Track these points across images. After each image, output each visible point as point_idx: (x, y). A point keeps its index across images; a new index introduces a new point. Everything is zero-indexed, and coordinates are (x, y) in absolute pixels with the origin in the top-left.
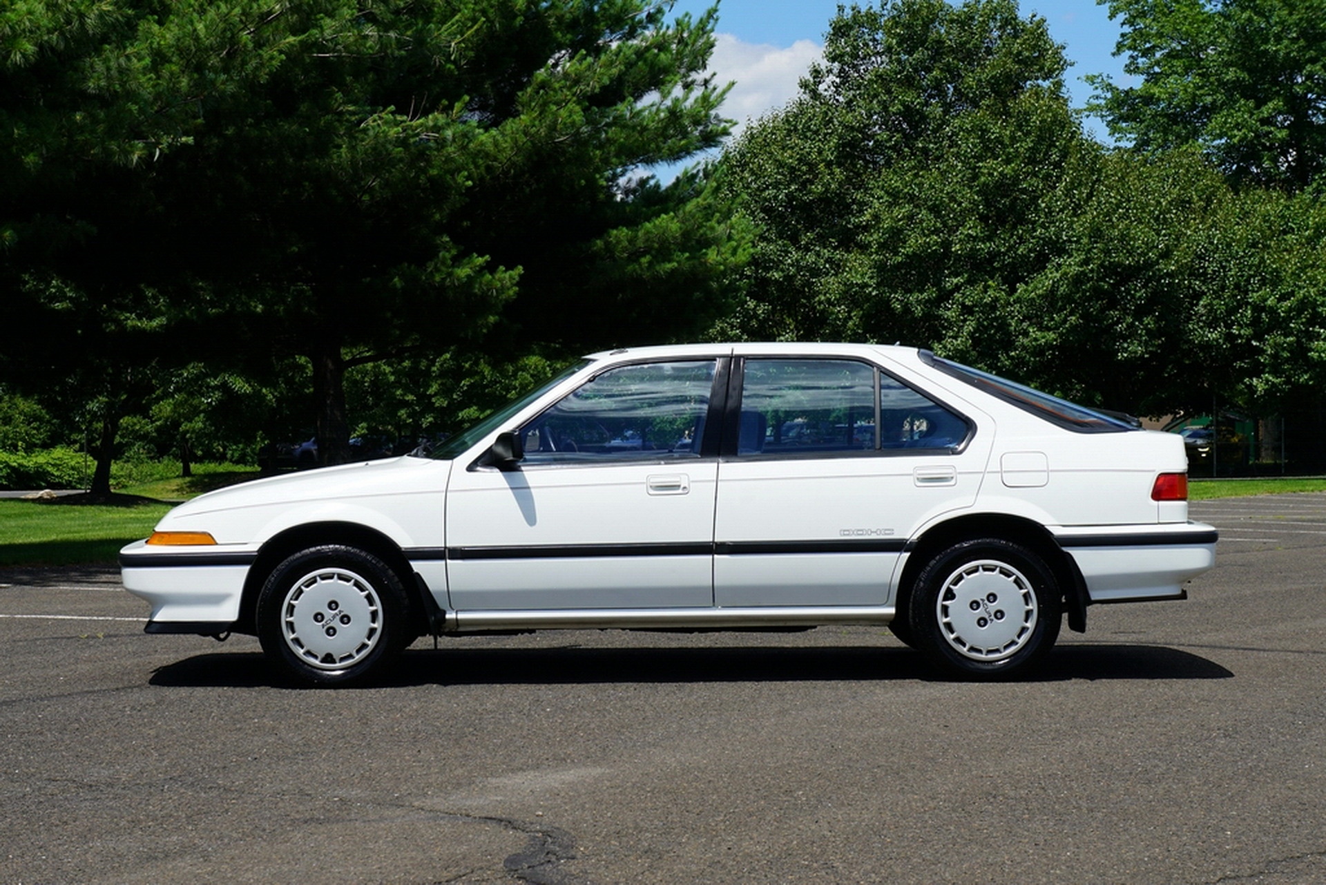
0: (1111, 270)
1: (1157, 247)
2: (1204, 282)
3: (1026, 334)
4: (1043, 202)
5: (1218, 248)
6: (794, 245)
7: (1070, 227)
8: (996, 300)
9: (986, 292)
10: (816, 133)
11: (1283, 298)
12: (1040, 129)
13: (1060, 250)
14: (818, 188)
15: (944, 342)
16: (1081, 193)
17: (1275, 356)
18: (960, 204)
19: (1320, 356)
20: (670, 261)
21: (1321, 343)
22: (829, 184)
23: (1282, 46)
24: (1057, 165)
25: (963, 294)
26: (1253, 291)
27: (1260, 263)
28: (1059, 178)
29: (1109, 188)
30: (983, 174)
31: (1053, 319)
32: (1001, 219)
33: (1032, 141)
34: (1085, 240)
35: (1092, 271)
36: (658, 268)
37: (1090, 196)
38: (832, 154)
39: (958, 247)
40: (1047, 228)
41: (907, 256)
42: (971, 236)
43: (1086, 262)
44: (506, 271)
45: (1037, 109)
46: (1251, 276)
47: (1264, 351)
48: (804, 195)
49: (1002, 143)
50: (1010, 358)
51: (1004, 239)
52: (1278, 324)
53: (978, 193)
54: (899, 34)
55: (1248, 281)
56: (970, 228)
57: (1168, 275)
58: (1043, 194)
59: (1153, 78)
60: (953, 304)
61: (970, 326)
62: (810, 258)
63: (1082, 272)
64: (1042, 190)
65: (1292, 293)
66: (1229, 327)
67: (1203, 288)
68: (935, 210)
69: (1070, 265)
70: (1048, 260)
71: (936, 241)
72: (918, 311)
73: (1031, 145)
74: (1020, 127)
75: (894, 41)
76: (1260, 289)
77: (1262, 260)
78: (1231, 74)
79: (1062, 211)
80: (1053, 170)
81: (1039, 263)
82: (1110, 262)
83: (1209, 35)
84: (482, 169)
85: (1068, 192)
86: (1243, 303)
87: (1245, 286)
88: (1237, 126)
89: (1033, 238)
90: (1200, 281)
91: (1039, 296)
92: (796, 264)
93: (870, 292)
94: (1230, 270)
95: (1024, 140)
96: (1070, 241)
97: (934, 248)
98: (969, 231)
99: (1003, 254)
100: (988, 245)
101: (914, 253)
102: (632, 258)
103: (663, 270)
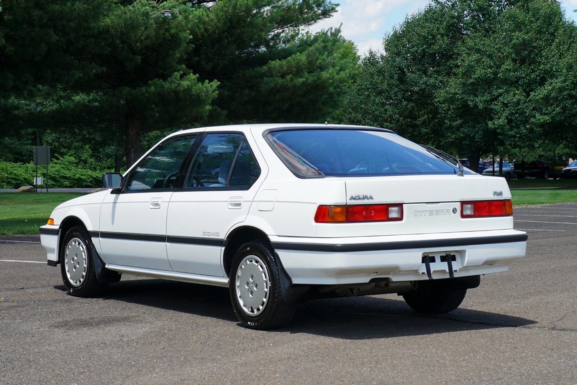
3: (534, 117)
4: (544, 52)
6: (424, 74)
7: (557, 64)
8: (519, 100)
9: (514, 97)
10: (436, 20)
12: (544, 17)
13: (553, 76)
14: (436, 47)
15: (494, 121)
16: (564, 48)
18: (503, 54)
20: (301, 78)
22: (442, 45)
24: (552, 34)
25: (504, 98)
28: (553, 41)
30: (514, 39)
31: (548, 110)
32: (523, 61)
33: (540, 23)
34: (564, 71)
35: (567, 85)
36: (296, 81)
37: (568, 49)
38: (444, 30)
39: (501, 75)
40: (545, 65)
41: (475, 79)
42: (507, 69)
43: (565, 81)
44: (209, 83)
45: (543, 7)
48: (430, 50)
49: (524, 24)
50: (526, 129)
51: (524, 71)
53: (511, 48)
56: (507, 65)
58: (544, 49)
60: (499, 102)
61: (506, 113)
62: (432, 81)
63: (562, 86)
64: (544, 47)
68: (490, 56)
69: (556, 83)
70: (546, 81)
71: (490, 72)
72: (481, 106)
73: (539, 24)
74: (534, 16)
79: (553, 56)
80: (550, 36)
81: (542, 82)
84: (203, 30)
85: (557, 47)
89: (539, 70)
91: (541, 98)
92: (425, 83)
93: (458, 97)
95: (536, 22)
96: (557, 71)
97: (489, 75)
98: (507, 67)
99: (524, 78)
100: (516, 73)
101: (479, 78)
102: (283, 76)
103: (298, 82)
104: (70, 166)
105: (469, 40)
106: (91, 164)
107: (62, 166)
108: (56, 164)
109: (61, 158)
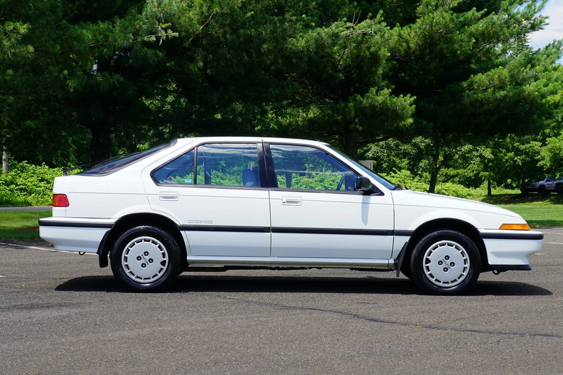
36: (497, 94)
44: (403, 97)
102: (485, 90)
103: (499, 95)
104: (406, 180)
106: (426, 178)
107: (398, 179)
108: (393, 177)
109: (398, 172)
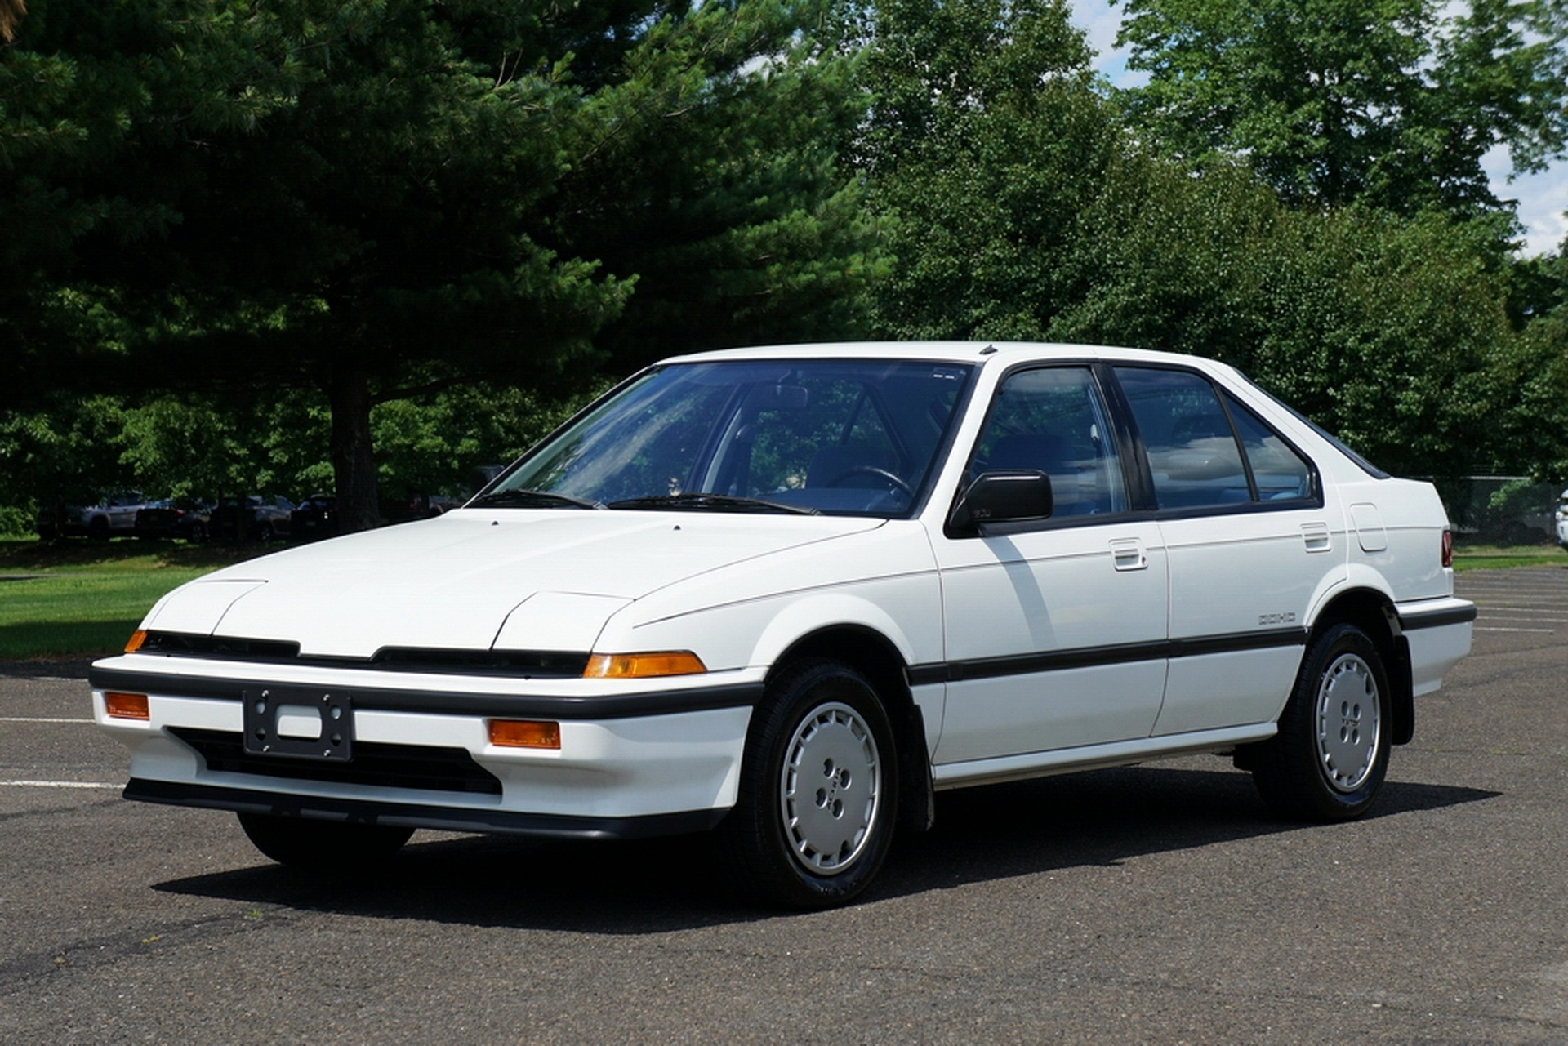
0: (1167, 300)
1: (1217, 274)
2: (1269, 319)
4: (1082, 218)
5: (1285, 277)
7: (1115, 248)
11: (1366, 338)
12: (1075, 128)
13: (1104, 277)
16: (1126, 207)
17: (1356, 409)
18: (981, 219)
19: (1409, 409)
21: (1411, 393)
23: (1320, 38)
24: (1096, 173)
25: (986, 329)
26: (1330, 330)
27: (1338, 295)
28: (1099, 189)
29: (1159, 202)
30: (1010, 182)
32: (1032, 241)
33: (1067, 142)
34: (1134, 265)
35: (1144, 301)
37: (1136, 211)
39: (980, 271)
40: (1087, 250)
41: (917, 281)
42: (996, 258)
43: (1137, 291)
44: (617, 281)
46: (1327, 311)
47: (1342, 402)
49: (1031, 144)
51: (1036, 263)
52: (1360, 370)
53: (1003, 205)
54: (898, 9)
55: (1323, 317)
56: (996, 248)
57: (1232, 307)
58: (1081, 208)
59: (1161, 74)
63: (1132, 302)
64: (1079, 203)
65: (1376, 334)
66: (1300, 372)
67: (1269, 325)
68: (950, 224)
69: (1117, 294)
70: (1089, 288)
71: (953, 263)
73: (1065, 147)
74: (1051, 125)
75: (891, 18)
76: (1338, 327)
77: (1340, 294)
78: (1259, 71)
79: (1104, 228)
80: (1092, 178)
81: (1078, 292)
82: (1164, 292)
83: (1233, 23)
85: (1111, 207)
86: (1318, 344)
87: (1320, 323)
88: (1266, 133)
89: (1070, 261)
90: (1265, 317)
94: (1301, 304)
95: (1057, 142)
96: (1116, 266)
97: (950, 271)
98: (996, 252)
99: (1034, 281)
100: (1016, 269)
101: (926, 278)
103: (798, 283)
105: (895, 182)
